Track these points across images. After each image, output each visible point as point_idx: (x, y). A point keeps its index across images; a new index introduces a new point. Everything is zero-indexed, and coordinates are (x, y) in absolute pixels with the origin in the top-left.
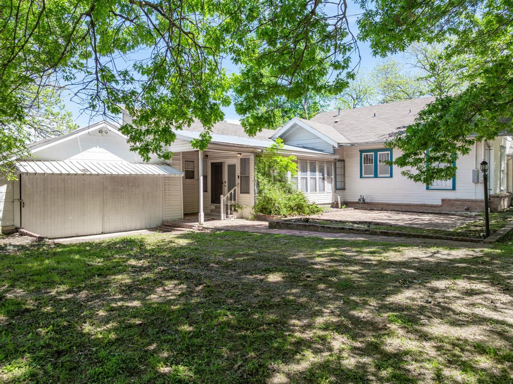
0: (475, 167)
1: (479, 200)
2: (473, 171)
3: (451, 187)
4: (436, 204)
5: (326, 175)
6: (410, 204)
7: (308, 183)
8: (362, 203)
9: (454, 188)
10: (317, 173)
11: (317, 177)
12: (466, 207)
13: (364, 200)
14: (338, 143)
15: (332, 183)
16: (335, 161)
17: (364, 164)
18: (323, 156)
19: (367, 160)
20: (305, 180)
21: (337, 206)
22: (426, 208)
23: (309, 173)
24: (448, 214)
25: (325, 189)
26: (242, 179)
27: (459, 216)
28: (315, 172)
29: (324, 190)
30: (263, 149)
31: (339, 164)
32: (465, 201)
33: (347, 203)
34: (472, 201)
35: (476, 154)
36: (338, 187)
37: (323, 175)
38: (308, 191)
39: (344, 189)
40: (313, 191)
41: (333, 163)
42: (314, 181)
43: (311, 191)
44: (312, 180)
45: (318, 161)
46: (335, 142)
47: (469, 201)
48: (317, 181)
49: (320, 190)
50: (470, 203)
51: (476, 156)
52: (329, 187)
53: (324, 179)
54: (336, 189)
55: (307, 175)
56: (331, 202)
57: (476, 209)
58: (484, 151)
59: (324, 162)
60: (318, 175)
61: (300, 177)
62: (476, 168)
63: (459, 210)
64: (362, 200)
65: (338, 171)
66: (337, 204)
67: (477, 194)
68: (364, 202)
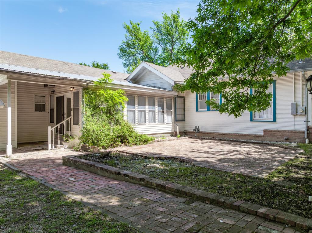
0: (293, 101)
1: (298, 131)
2: (292, 104)
3: (272, 119)
4: (259, 134)
5: (165, 109)
6: (236, 134)
7: (147, 115)
8: (196, 133)
9: (275, 120)
10: (156, 107)
11: (156, 110)
12: (285, 138)
13: (198, 130)
14: (175, 82)
15: (172, 116)
16: (176, 97)
17: (200, 99)
18: (160, 92)
19: (202, 97)
20: (143, 113)
21: (176, 136)
22: (250, 137)
23: (147, 107)
24: (269, 145)
25: (165, 120)
26: (75, 111)
27: (280, 147)
28: (154, 105)
29: (164, 122)
30: (88, 82)
31: (178, 100)
32: (284, 131)
33: (186, 132)
34: (291, 132)
35: (295, 89)
36: (178, 119)
37: (163, 108)
38: (147, 122)
39: (184, 121)
40: (152, 122)
41: (173, 99)
42: (154, 113)
43: (149, 123)
44: (151, 113)
45: (158, 97)
46: (172, 80)
47: (288, 132)
48: (156, 113)
49: (159, 121)
50: (290, 134)
51: (295, 90)
52: (169, 119)
53: (163, 112)
54: (176, 120)
55: (145, 108)
56: (171, 131)
57: (295, 139)
58: (302, 86)
59: (164, 97)
60: (157, 109)
61: (138, 110)
62: (295, 102)
63: (279, 140)
64: (196, 130)
65: (178, 106)
66: (176, 133)
67: (296, 126)
68: (198, 132)
